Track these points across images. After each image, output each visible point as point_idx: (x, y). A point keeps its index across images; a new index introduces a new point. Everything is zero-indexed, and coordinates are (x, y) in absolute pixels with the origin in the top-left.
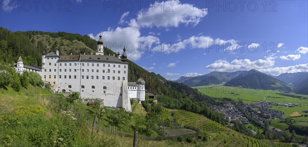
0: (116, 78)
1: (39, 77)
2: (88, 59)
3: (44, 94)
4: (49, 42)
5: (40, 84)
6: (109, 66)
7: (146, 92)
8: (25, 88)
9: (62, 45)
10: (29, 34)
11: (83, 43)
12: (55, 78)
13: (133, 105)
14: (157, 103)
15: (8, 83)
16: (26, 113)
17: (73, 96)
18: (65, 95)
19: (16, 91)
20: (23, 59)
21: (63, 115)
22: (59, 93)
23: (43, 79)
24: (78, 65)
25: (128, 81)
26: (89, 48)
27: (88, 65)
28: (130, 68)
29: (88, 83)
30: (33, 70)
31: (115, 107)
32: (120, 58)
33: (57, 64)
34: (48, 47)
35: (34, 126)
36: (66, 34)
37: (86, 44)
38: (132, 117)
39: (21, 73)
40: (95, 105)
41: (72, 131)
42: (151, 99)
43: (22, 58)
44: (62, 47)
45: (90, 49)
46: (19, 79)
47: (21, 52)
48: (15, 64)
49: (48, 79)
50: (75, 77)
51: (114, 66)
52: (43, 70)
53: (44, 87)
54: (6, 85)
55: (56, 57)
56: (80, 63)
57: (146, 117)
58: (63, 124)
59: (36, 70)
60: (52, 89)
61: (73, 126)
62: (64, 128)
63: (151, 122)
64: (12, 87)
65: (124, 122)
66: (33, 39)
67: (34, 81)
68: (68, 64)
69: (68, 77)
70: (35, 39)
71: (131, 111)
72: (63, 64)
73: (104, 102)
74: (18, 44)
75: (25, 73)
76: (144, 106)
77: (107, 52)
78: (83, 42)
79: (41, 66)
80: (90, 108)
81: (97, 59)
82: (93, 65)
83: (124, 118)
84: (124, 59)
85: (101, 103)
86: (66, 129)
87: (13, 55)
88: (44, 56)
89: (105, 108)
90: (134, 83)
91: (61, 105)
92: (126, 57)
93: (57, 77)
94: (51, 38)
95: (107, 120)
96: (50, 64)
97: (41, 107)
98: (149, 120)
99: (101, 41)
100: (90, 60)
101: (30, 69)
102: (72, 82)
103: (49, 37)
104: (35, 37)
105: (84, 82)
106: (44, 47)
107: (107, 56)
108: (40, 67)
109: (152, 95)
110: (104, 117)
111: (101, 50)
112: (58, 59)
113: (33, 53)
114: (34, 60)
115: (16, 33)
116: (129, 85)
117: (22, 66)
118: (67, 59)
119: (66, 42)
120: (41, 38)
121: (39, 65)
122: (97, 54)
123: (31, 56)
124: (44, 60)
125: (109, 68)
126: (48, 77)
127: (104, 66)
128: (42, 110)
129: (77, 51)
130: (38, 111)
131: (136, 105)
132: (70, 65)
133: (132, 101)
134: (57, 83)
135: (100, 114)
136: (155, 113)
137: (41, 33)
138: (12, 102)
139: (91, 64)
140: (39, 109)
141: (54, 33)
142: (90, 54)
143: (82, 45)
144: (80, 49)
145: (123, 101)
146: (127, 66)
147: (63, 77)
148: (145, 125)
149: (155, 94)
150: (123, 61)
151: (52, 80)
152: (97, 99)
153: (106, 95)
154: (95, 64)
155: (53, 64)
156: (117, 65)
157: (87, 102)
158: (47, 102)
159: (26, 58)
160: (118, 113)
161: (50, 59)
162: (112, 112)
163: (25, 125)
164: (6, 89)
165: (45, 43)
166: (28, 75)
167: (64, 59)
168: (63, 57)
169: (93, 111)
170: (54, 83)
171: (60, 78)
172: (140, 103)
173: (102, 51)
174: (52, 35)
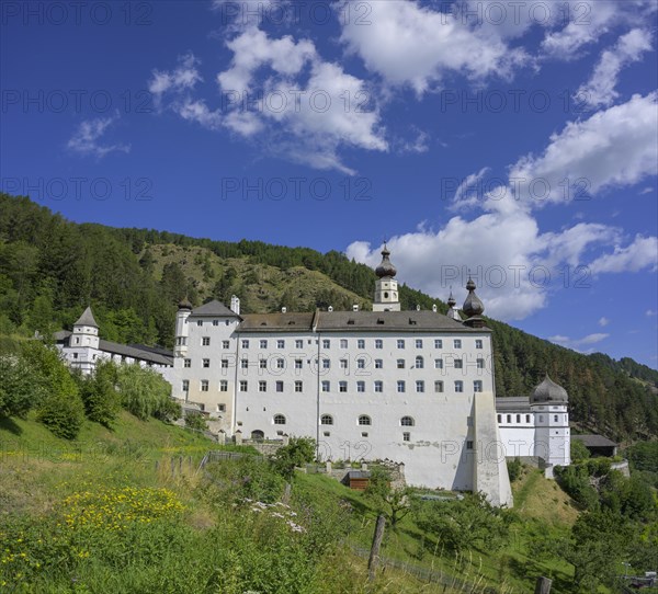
0: (449, 386)
1: (161, 386)
2: (344, 323)
3: (183, 449)
4: (204, 268)
5: (164, 411)
6: (419, 345)
7: (573, 431)
8: (105, 424)
9: (252, 279)
10: (134, 238)
11: (323, 276)
12: (224, 389)
13: (518, 483)
14: (627, 474)
15: (27, 406)
16: (109, 520)
17: (292, 452)
18: (264, 450)
19: (60, 435)
20: (100, 320)
21: (256, 515)
22: (239, 443)
23: (178, 394)
24: (310, 346)
25: (498, 395)
26: (345, 292)
27: (345, 344)
28: (498, 348)
29: (345, 408)
30: (138, 359)
31: (448, 487)
32: (456, 316)
33: (233, 342)
34: (201, 285)
35: (149, 562)
36: (265, 248)
37: (335, 278)
38: (514, 528)
39: (87, 370)
40: (374, 481)
41: (290, 567)
42: (598, 460)
43: (96, 314)
44: (253, 287)
45: (350, 294)
46: (75, 390)
47: (95, 295)
48: (61, 334)
49: (196, 394)
50: (299, 386)
51: (439, 345)
52: (179, 362)
53: (181, 423)
54: (15, 412)
55: (228, 318)
56: (314, 339)
57: (575, 529)
58: (259, 548)
59: (150, 362)
60: (213, 429)
61: (292, 551)
62: (262, 559)
63: (598, 552)
64: (44, 421)
65: (480, 543)
66: (147, 256)
67: (142, 399)
68: (272, 341)
69: (272, 386)
70: (156, 255)
71: (511, 506)
72: (255, 341)
73: (405, 470)
74: (86, 266)
75: (104, 369)
76: (565, 487)
77: (410, 299)
78: (324, 271)
79: (171, 347)
80: (355, 493)
81: (374, 324)
82: (362, 345)
83: (484, 530)
84: (473, 319)
85: (393, 474)
86: (269, 563)
87: (57, 302)
88: (186, 314)
89: (409, 491)
90: (524, 400)
91: (247, 485)
92: (479, 311)
93: (231, 385)
94: (214, 258)
95: (416, 536)
96: (207, 341)
97: (169, 494)
98: (589, 543)
99: (387, 267)
100: (351, 329)
101: (124, 356)
102: (286, 403)
103: (208, 255)
104: (156, 251)
105: (332, 402)
106: (187, 283)
107: (410, 314)
108: (166, 351)
109: (601, 441)
110: (407, 523)
111: (391, 294)
112: (235, 325)
113: (143, 301)
114: (146, 325)
115: (83, 229)
116: (500, 409)
117: (95, 342)
118: (270, 325)
119: (266, 273)
120: (176, 254)
121: (166, 342)
122: (377, 308)
123: (132, 310)
124: (185, 327)
125: (419, 352)
126: (196, 386)
127: (401, 345)
128: (177, 503)
129: (306, 302)
130: (157, 507)
131: (532, 482)
132: (281, 344)
133: (515, 468)
134: (230, 407)
135: (390, 514)
136: (617, 514)
137: (180, 241)
138: (44, 479)
139: (353, 341)
140: (164, 500)
141: (224, 244)
142: (350, 309)
143: (321, 281)
144: (316, 296)
145: (480, 468)
146: (486, 340)
147: (254, 386)
148: (570, 560)
149: (618, 440)
150: (468, 324)
151: (212, 399)
152: (378, 462)
153: (411, 447)
154: (370, 341)
155: (216, 343)
156: (448, 341)
157: (344, 472)
158: (194, 477)
159: (111, 315)
160: (459, 510)
161: (208, 324)
162: (437, 507)
163: (110, 560)
164: (15, 430)
165: (192, 272)
166: (115, 379)
167: (257, 325)
168: (255, 321)
169: (365, 503)
170: (222, 407)
171: (244, 388)
172: (549, 473)
173: (394, 297)
174: (216, 249)
